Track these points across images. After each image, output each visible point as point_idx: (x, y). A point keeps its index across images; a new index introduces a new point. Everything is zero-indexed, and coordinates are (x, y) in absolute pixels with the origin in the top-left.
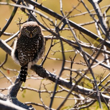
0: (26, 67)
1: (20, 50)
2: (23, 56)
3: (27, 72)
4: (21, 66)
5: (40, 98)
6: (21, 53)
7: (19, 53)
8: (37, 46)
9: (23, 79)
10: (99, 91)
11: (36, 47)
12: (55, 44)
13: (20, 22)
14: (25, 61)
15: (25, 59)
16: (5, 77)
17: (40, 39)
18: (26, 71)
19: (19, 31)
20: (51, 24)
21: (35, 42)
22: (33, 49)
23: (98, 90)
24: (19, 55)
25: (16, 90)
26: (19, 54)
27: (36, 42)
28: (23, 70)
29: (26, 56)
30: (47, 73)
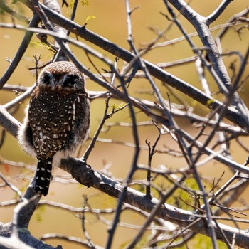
0: (49, 163)
1: (37, 125)
2: (42, 139)
3: (50, 174)
4: (37, 161)
5: (84, 230)
6: (39, 131)
7: (34, 131)
8: (71, 115)
9: (41, 188)
10: (212, 215)
11: (70, 118)
12: (113, 112)
13: (37, 64)
14: (48, 149)
15: (46, 146)
16: (7, 184)
17: (79, 101)
18: (49, 171)
19: (35, 85)
20: (105, 70)
21: (68, 108)
22: (63, 122)
23: (210, 214)
24: (35, 136)
25: (27, 212)
26: (34, 134)
27: (70, 107)
28: (43, 169)
29: (48, 138)
30: (96, 177)
